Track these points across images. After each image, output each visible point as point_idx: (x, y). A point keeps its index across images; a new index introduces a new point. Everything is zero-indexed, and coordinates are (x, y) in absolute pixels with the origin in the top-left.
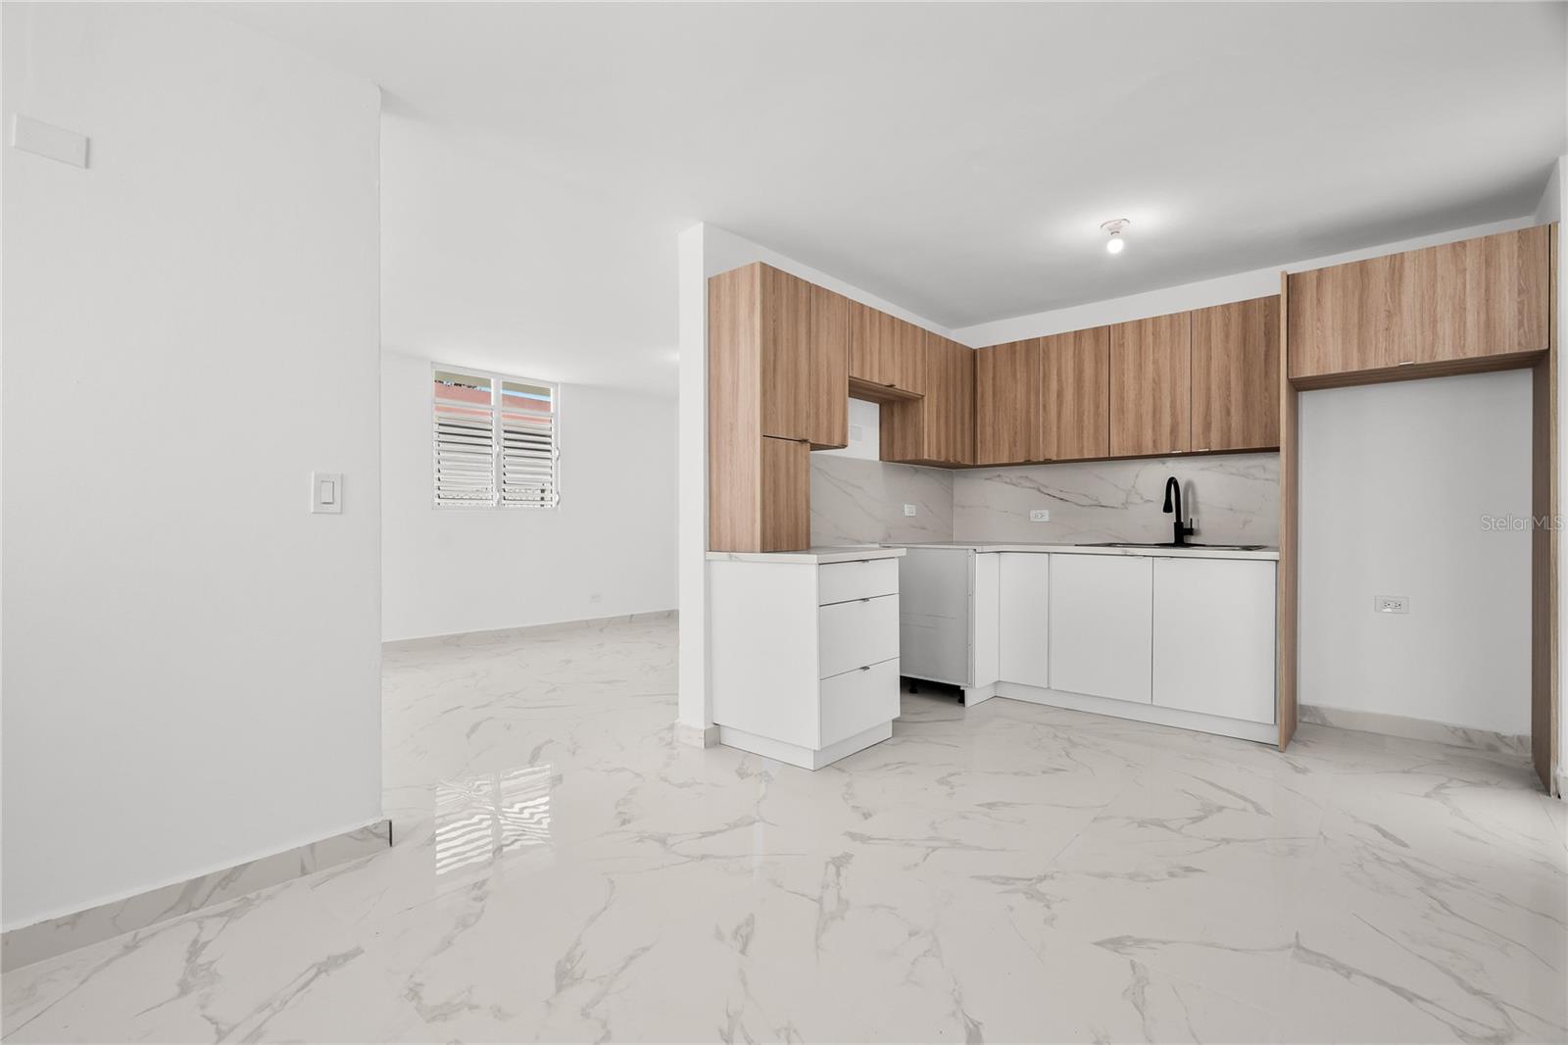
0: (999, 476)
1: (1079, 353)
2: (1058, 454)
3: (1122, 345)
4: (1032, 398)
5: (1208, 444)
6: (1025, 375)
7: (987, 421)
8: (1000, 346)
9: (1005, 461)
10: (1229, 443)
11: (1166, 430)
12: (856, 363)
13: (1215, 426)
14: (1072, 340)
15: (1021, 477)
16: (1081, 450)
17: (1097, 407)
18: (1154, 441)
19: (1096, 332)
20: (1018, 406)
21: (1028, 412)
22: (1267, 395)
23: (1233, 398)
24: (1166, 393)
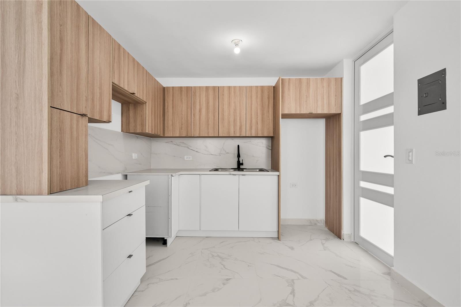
0: (172, 141)
1: (208, 95)
2: (199, 134)
3: (223, 95)
4: (189, 110)
5: (251, 134)
6: (186, 101)
7: (170, 119)
8: (175, 87)
9: (178, 135)
10: (257, 134)
11: (238, 128)
12: (116, 76)
13: (254, 128)
14: (205, 90)
15: (181, 142)
16: (208, 133)
17: (214, 117)
18: (234, 131)
19: (214, 88)
20: (183, 113)
21: (187, 116)
22: (268, 119)
23: (259, 118)
24: (238, 114)
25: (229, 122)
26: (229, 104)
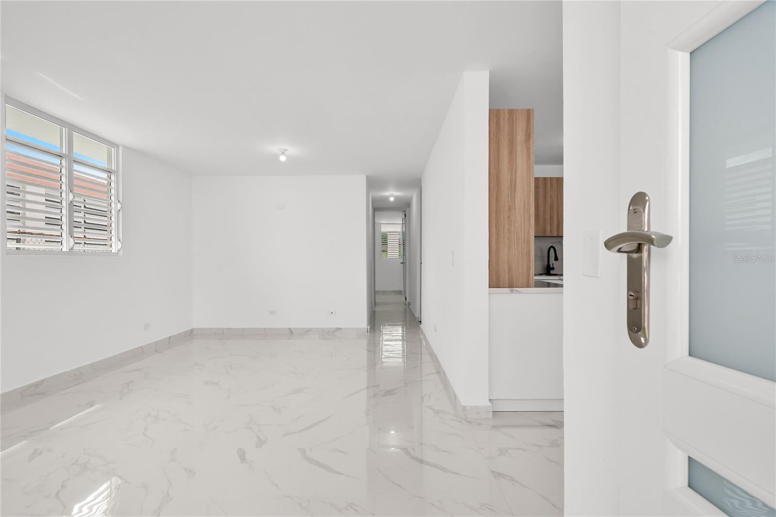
24: (555, 210)
25: (545, 220)
26: (545, 198)
